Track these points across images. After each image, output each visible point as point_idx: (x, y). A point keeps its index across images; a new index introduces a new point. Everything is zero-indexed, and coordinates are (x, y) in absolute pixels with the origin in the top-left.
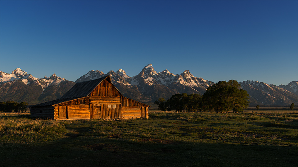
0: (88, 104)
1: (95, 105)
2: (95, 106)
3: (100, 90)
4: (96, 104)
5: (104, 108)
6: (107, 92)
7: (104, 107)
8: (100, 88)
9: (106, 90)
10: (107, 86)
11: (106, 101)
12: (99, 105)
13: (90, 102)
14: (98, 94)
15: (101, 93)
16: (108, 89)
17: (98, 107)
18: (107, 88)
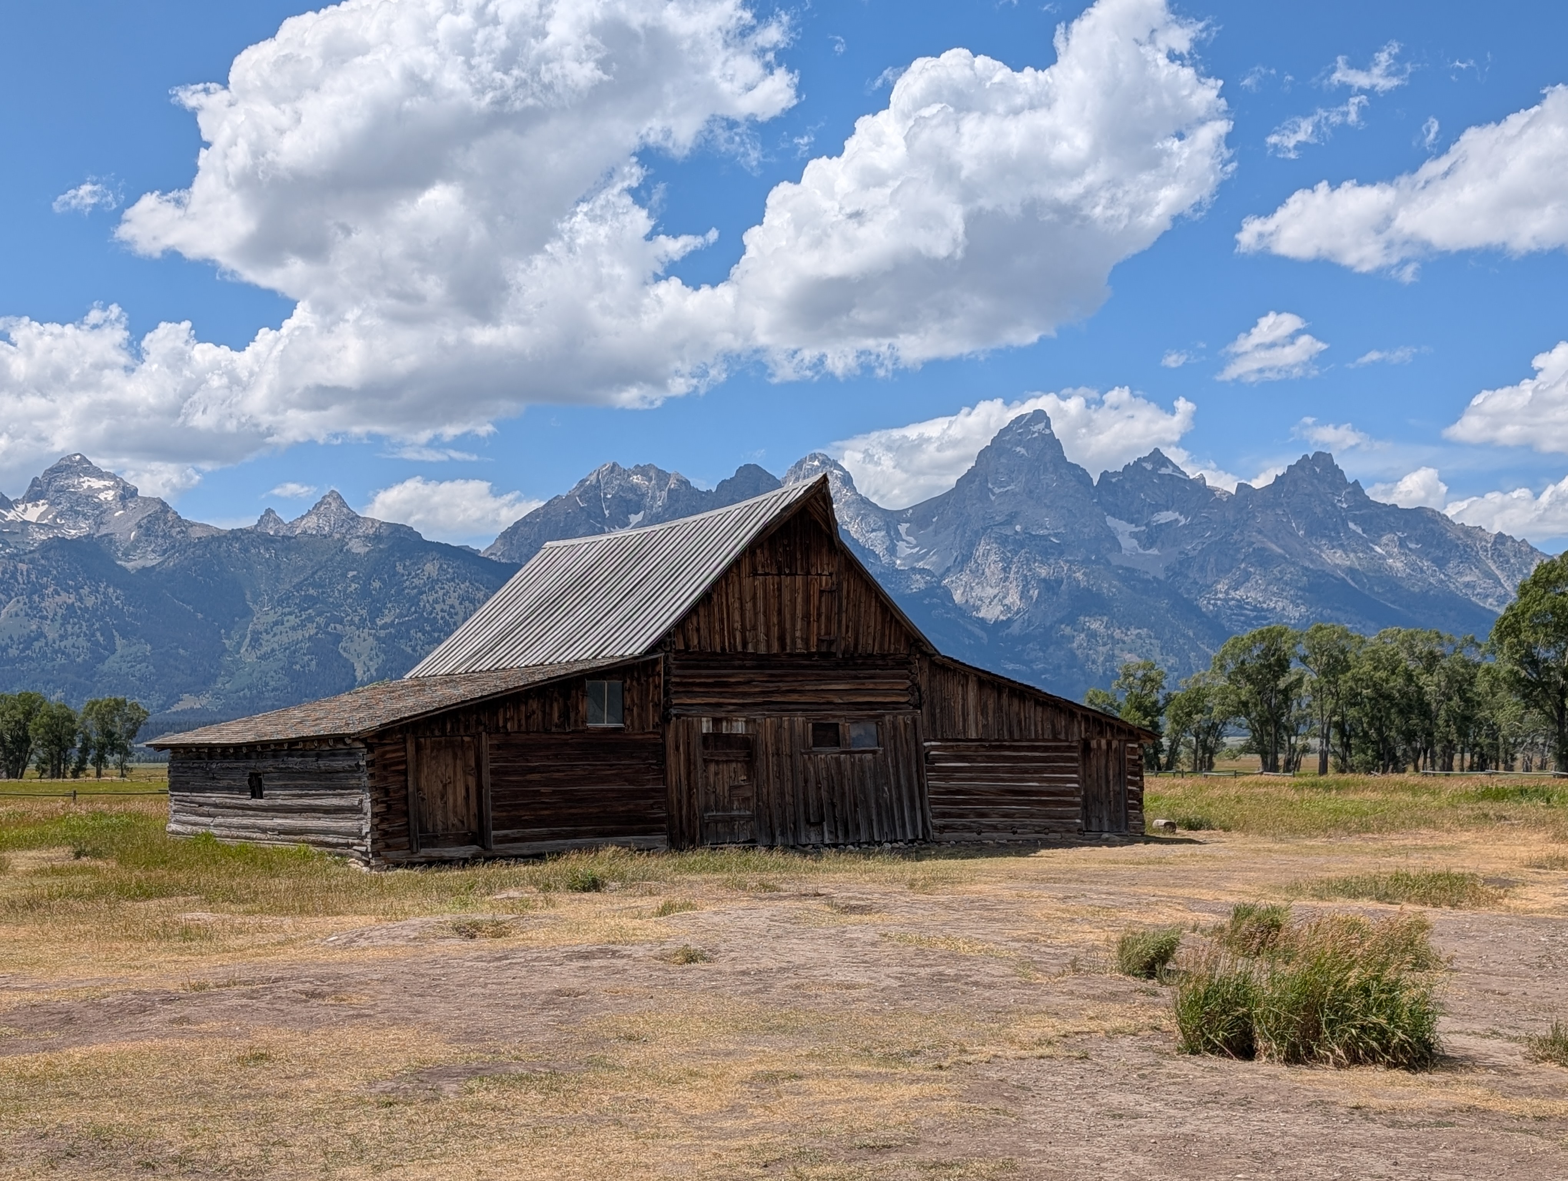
0: (652, 717)
1: (706, 726)
2: (706, 737)
3: (749, 606)
4: (717, 721)
5: (778, 753)
6: (807, 616)
7: (786, 749)
8: (747, 582)
9: (793, 601)
10: (808, 573)
11: (794, 697)
12: (739, 727)
13: (668, 706)
14: (731, 634)
15: (754, 628)
16: (815, 590)
17: (730, 740)
18: (807, 585)
